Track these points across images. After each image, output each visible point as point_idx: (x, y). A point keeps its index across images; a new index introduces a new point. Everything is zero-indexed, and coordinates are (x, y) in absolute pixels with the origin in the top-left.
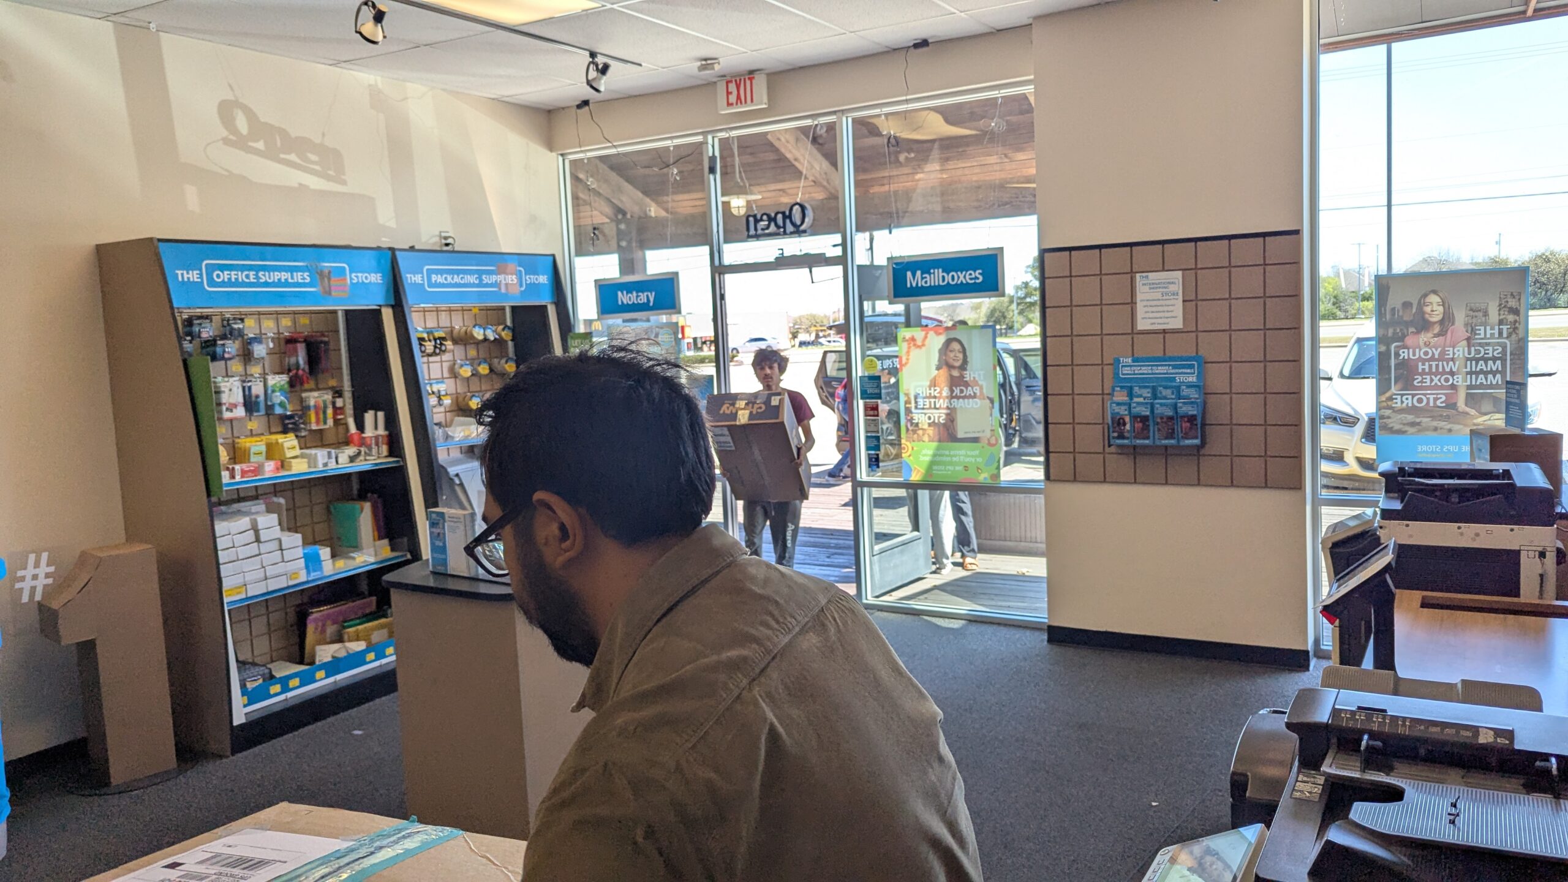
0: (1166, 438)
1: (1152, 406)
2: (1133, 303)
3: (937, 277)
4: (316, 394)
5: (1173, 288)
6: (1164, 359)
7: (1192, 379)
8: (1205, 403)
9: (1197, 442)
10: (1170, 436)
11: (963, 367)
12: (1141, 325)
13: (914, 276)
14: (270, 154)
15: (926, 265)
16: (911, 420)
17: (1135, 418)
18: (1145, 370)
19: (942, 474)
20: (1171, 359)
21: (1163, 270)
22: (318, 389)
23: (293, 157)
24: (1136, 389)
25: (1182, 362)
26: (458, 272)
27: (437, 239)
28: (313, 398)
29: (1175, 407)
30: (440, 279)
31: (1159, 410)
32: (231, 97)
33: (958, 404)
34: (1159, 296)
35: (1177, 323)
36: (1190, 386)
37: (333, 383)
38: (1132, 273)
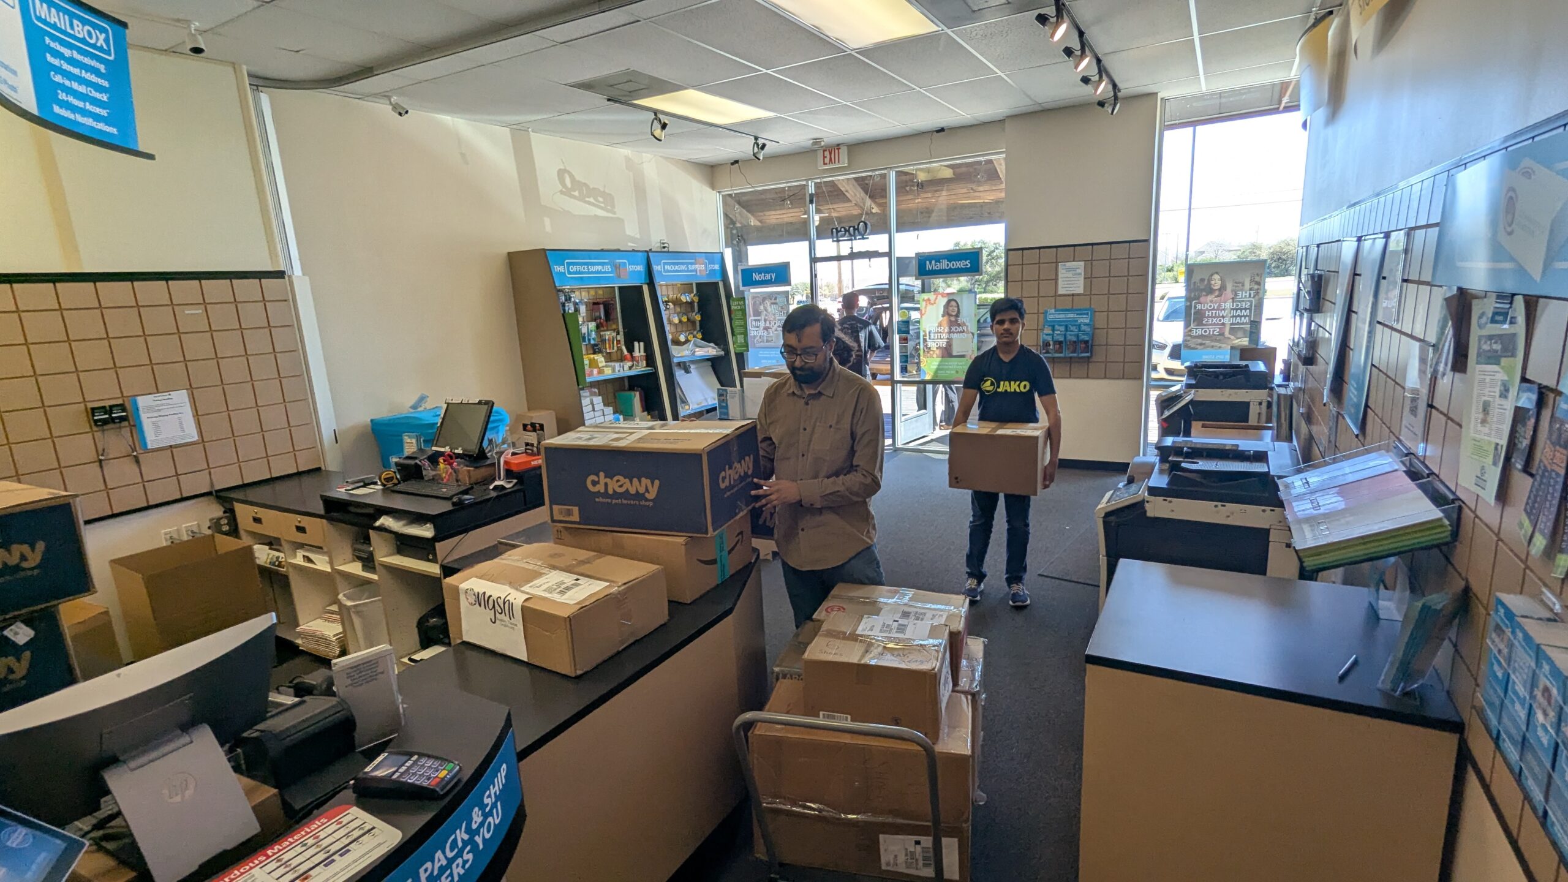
0: (1072, 353)
1: (1065, 336)
2: (1056, 280)
3: (944, 265)
4: (608, 333)
5: (1079, 271)
6: (1071, 310)
7: (1087, 321)
8: (1093, 335)
9: (1088, 355)
10: (1074, 352)
11: (957, 316)
12: (1061, 291)
13: (930, 263)
14: (581, 199)
15: (937, 257)
16: (926, 346)
17: (1055, 342)
18: (1062, 316)
19: (943, 376)
20: (1077, 310)
21: (1074, 261)
22: (608, 330)
23: (592, 200)
24: (1057, 327)
25: (1081, 312)
26: (677, 264)
27: (659, 245)
28: (608, 335)
29: (1078, 336)
30: (668, 267)
31: (1069, 338)
32: (562, 167)
33: (954, 336)
34: (1071, 275)
35: (1081, 290)
36: (1086, 324)
37: (614, 327)
38: (1057, 263)
